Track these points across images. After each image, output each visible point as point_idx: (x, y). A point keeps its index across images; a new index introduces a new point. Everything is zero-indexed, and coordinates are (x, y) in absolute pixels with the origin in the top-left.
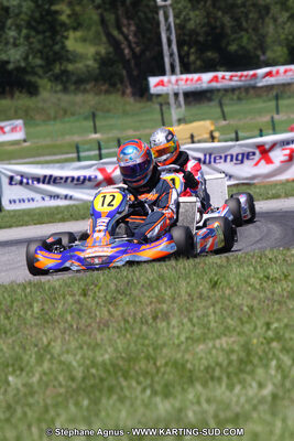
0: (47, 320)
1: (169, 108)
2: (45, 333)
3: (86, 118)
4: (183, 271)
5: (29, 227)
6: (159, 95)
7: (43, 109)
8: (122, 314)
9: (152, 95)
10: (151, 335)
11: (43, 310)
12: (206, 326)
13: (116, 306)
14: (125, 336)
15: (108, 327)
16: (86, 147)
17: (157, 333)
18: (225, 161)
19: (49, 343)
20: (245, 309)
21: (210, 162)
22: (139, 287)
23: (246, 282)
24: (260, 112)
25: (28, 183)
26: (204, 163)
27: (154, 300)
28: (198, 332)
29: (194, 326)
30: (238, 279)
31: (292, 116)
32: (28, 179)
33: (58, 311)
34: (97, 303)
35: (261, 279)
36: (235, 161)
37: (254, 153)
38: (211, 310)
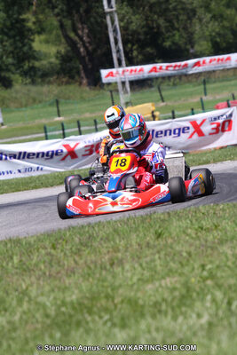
0: (25, 270)
1: (118, 95)
2: (24, 280)
3: (51, 105)
4: (133, 226)
6: (109, 84)
7: (16, 98)
8: (86, 262)
9: (103, 84)
10: (109, 278)
11: (21, 261)
12: (153, 270)
13: (80, 256)
14: (88, 280)
15: (74, 273)
16: (51, 128)
18: (165, 135)
19: (27, 288)
20: (184, 254)
22: (98, 240)
23: (184, 232)
24: (191, 94)
25: (6, 159)
27: (111, 250)
28: (147, 274)
29: (144, 269)
30: (178, 230)
31: (218, 97)
32: (6, 155)
33: (34, 262)
34: (65, 254)
35: (196, 230)
36: (173, 135)
37: (188, 128)
38: (157, 256)
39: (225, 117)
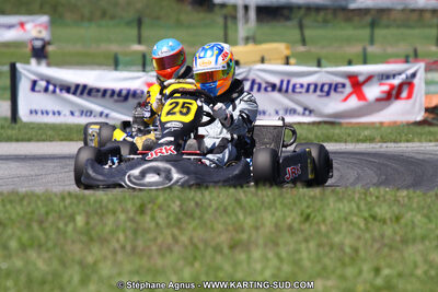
0: (89, 236)
1: (235, 23)
2: (90, 251)
3: (128, 24)
4: (266, 199)
5: (54, 143)
6: (223, 6)
7: (75, 6)
8: (191, 239)
9: (214, 5)
10: (227, 267)
11: (87, 223)
12: (297, 263)
13: (180, 229)
14: (192, 265)
15: (170, 250)
17: (235, 265)
18: (308, 91)
19: (95, 263)
20: (348, 250)
21: (287, 91)
22: (210, 211)
23: (346, 219)
24: (349, 41)
25: (54, 92)
26: (280, 90)
27: (231, 228)
28: (286, 268)
30: (336, 215)
31: (390, 50)
32: (55, 86)
33: (107, 229)
34: (157, 224)
35: (365, 219)
36: (318, 92)
37: (344, 86)
38: (303, 246)
39: (403, 76)
